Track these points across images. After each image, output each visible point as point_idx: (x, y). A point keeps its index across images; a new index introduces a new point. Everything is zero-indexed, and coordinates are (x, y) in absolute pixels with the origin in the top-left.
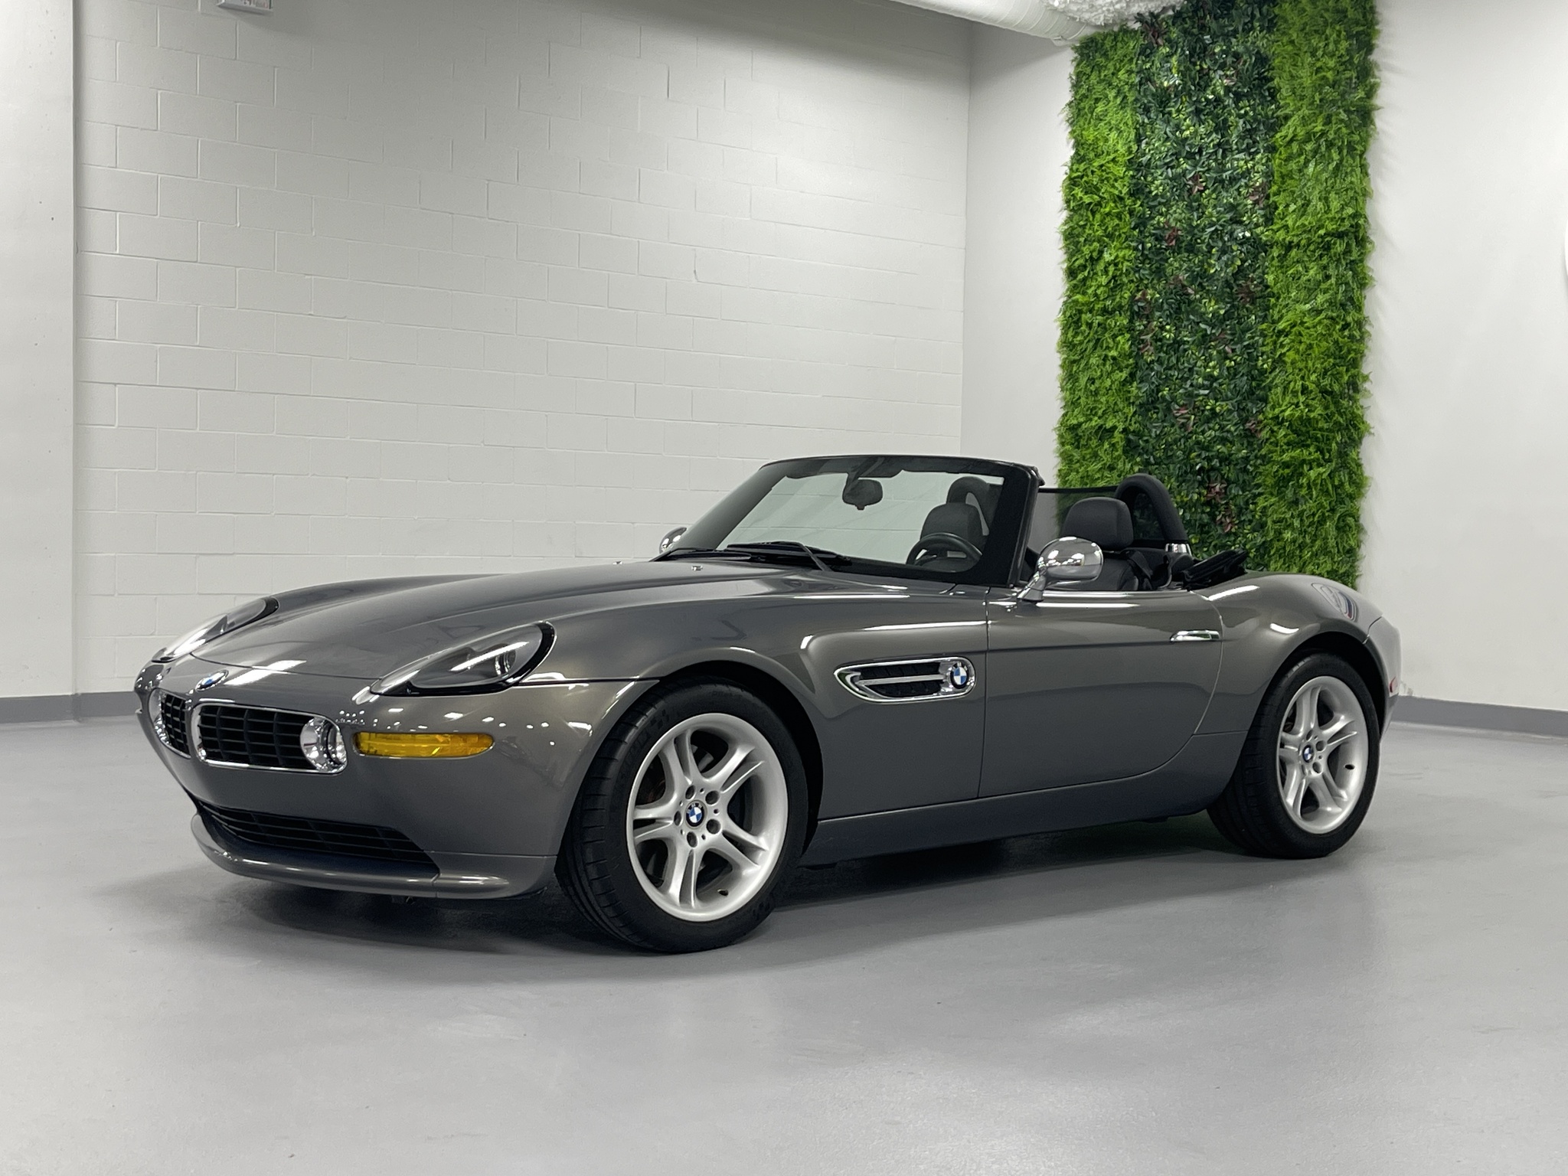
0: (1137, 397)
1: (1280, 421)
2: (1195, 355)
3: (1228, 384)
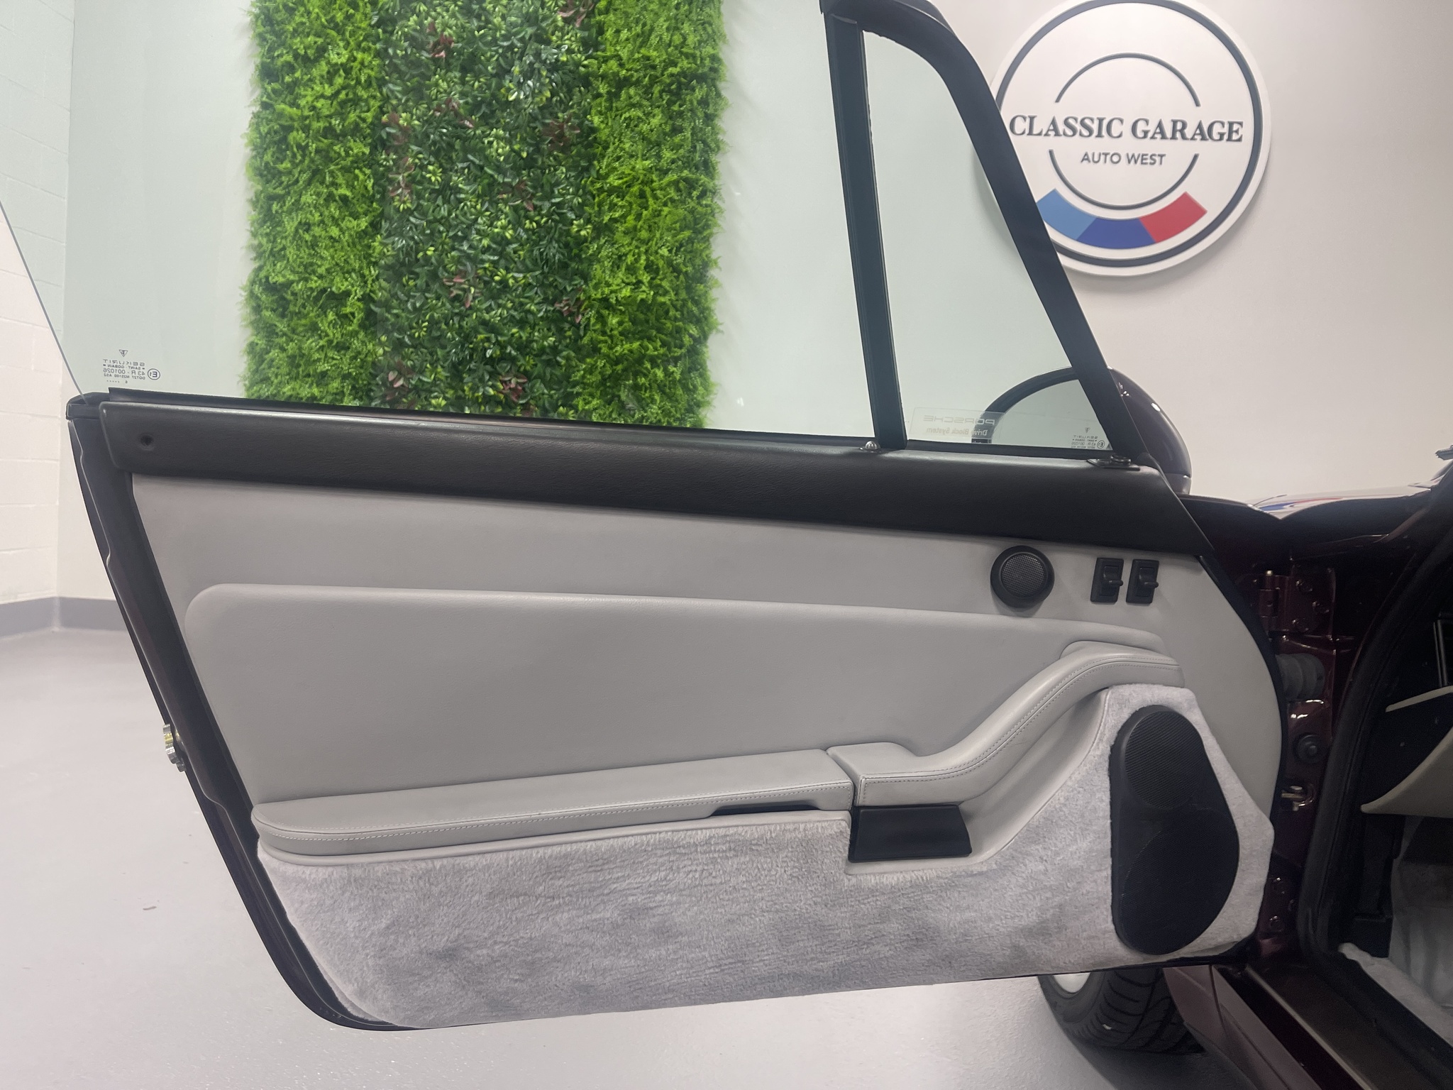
0: (383, 255)
1: (611, 303)
2: (475, 208)
3: (528, 251)
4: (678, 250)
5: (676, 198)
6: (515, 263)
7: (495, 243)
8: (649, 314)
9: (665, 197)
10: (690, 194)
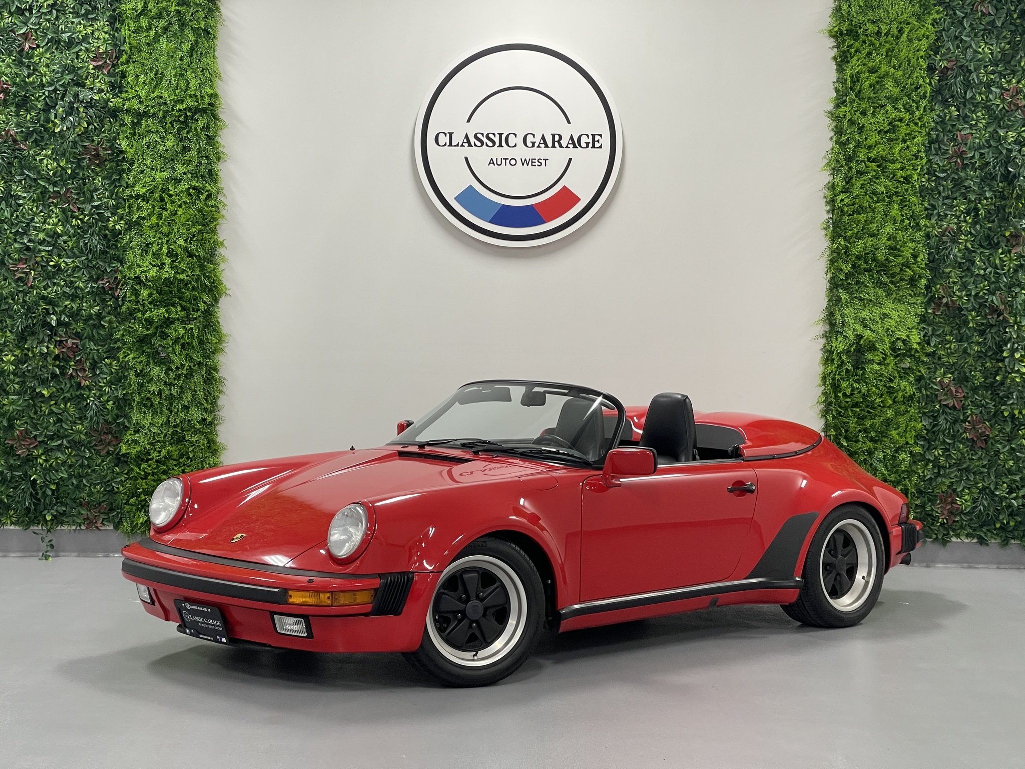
1: (142, 281)
2: (31, 210)
3: (74, 243)
4: (191, 239)
5: (188, 201)
6: (65, 250)
7: (48, 236)
8: (172, 287)
9: (179, 200)
10: (199, 197)
